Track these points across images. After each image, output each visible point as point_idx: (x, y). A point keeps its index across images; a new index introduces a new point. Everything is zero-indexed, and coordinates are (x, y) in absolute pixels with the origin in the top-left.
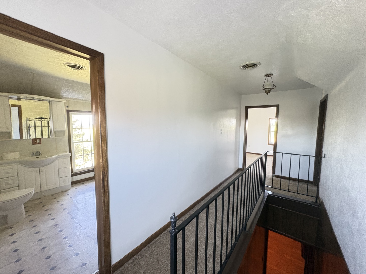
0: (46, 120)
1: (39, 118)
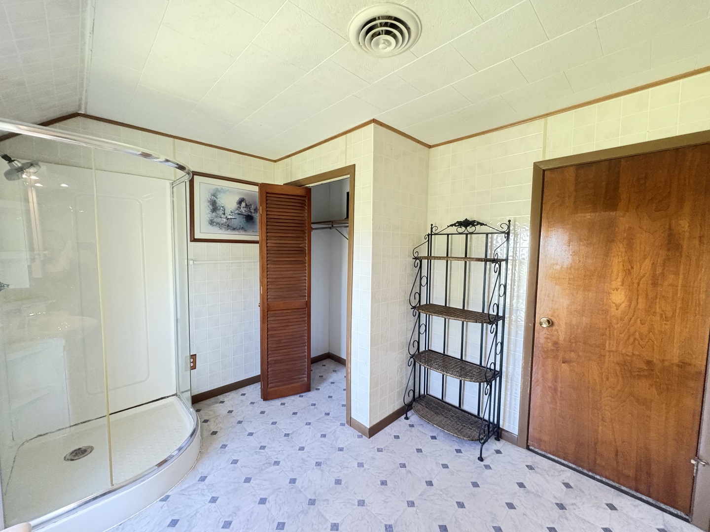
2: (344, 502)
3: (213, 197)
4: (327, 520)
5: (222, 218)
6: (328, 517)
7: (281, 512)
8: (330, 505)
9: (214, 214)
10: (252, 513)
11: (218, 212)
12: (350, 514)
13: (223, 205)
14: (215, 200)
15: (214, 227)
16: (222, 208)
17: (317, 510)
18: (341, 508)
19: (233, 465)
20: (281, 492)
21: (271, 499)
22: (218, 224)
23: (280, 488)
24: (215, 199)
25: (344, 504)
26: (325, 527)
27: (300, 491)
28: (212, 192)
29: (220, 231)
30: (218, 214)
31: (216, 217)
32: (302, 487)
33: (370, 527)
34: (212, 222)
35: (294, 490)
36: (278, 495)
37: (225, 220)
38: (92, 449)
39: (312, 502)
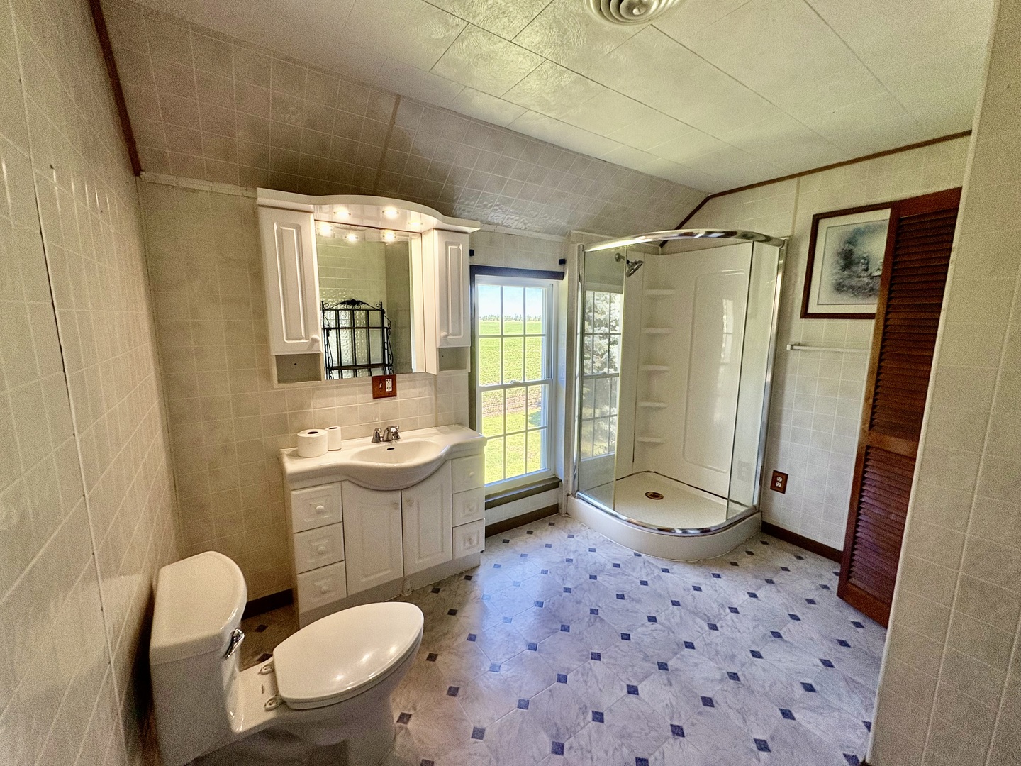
0: (363, 306)
1: (347, 301)
2: (672, 706)
3: (847, 245)
4: (641, 682)
5: (860, 277)
6: (644, 683)
7: (642, 636)
8: (663, 686)
9: (846, 273)
10: (635, 612)
11: (854, 269)
12: (654, 711)
13: (865, 255)
14: (850, 250)
15: (843, 293)
16: (863, 261)
17: (653, 671)
18: (662, 701)
19: (692, 588)
20: (669, 633)
21: (656, 625)
22: (851, 288)
23: (673, 633)
24: (851, 247)
25: (669, 705)
26: (631, 679)
27: (676, 654)
28: (846, 238)
29: (854, 300)
30: (854, 272)
31: (850, 276)
32: (683, 656)
33: (639, 735)
34: (839, 288)
35: (676, 647)
36: (663, 631)
37: (866, 280)
38: (662, 498)
39: (663, 666)
